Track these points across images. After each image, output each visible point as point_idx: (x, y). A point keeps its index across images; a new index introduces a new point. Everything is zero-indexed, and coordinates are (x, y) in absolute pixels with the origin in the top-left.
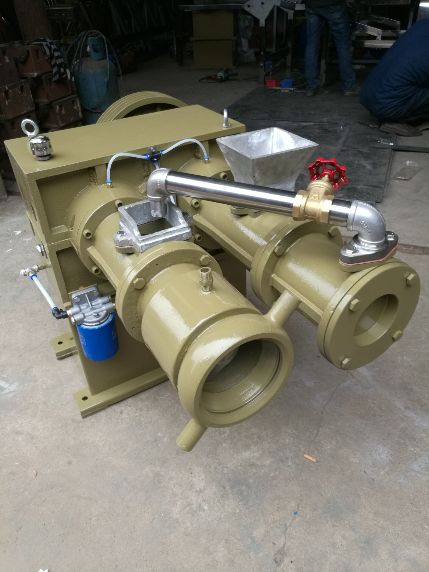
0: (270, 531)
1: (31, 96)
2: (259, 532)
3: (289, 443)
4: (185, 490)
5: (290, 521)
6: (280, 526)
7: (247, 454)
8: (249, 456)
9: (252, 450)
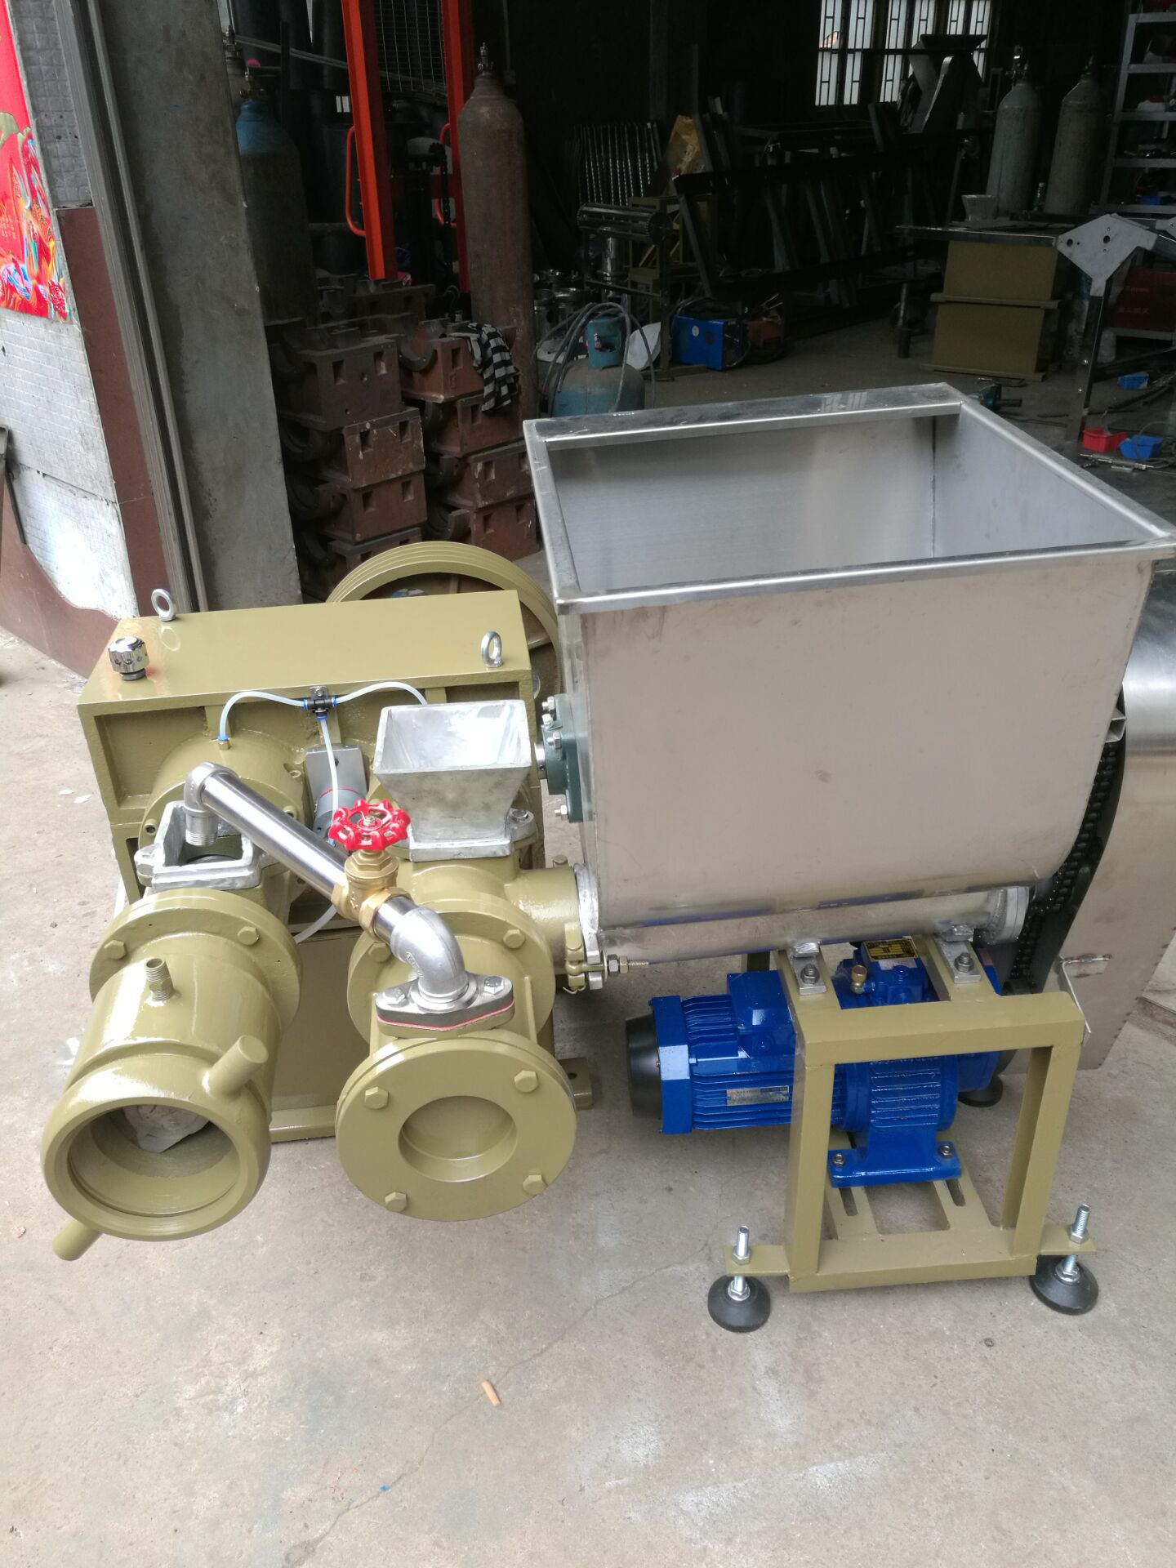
0: (316, 1500)
1: (422, 442)
2: (296, 1494)
3: (474, 1347)
4: (230, 1362)
5: (364, 1499)
6: (341, 1499)
7: (380, 1337)
8: (382, 1343)
9: (397, 1332)
